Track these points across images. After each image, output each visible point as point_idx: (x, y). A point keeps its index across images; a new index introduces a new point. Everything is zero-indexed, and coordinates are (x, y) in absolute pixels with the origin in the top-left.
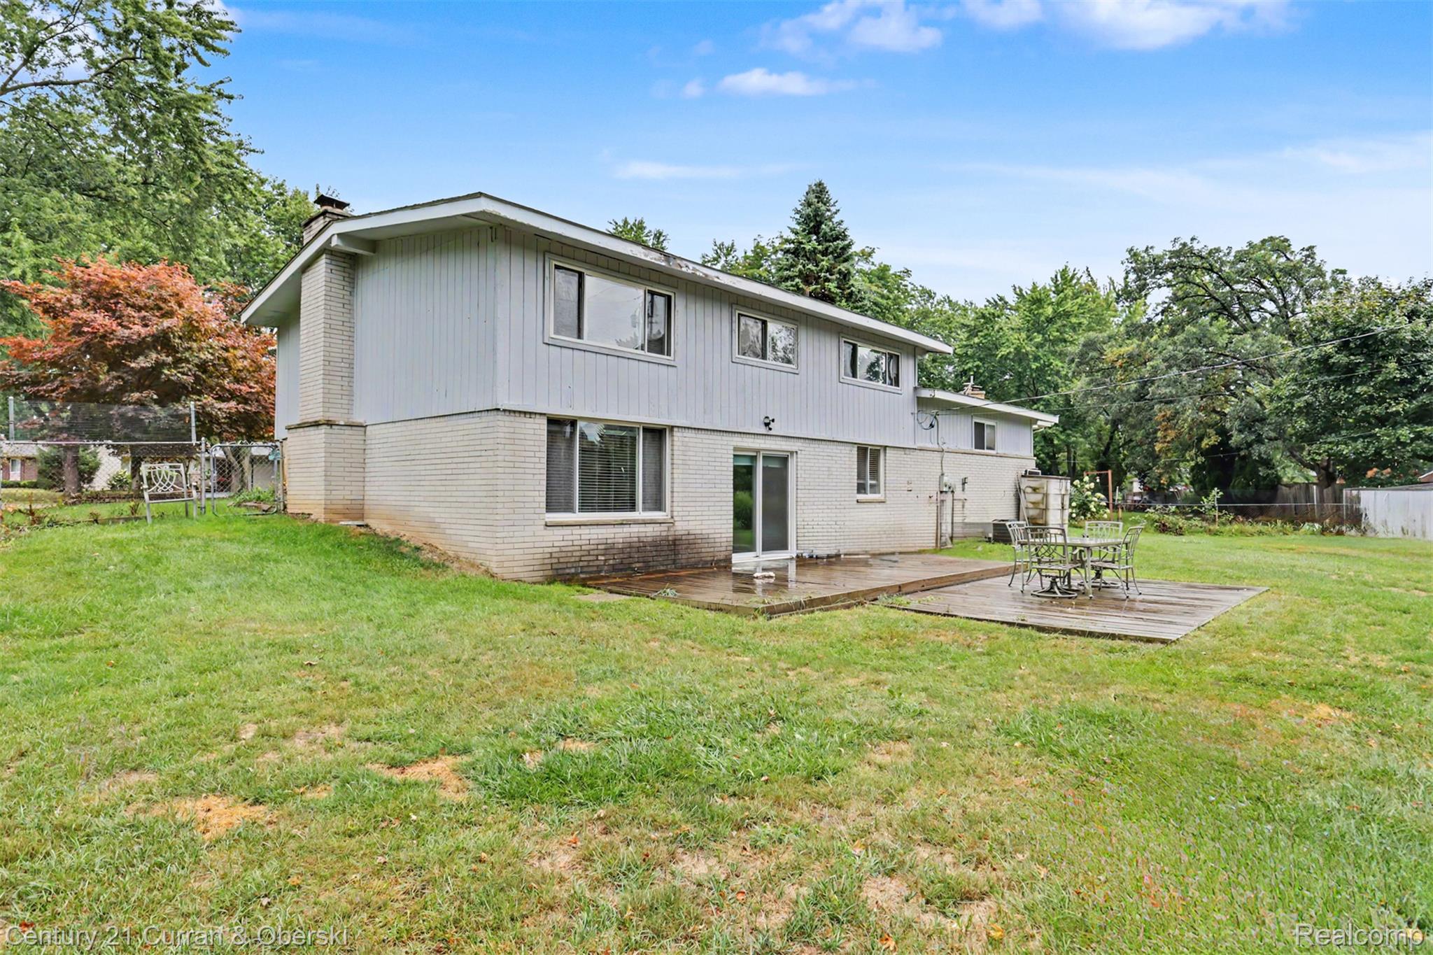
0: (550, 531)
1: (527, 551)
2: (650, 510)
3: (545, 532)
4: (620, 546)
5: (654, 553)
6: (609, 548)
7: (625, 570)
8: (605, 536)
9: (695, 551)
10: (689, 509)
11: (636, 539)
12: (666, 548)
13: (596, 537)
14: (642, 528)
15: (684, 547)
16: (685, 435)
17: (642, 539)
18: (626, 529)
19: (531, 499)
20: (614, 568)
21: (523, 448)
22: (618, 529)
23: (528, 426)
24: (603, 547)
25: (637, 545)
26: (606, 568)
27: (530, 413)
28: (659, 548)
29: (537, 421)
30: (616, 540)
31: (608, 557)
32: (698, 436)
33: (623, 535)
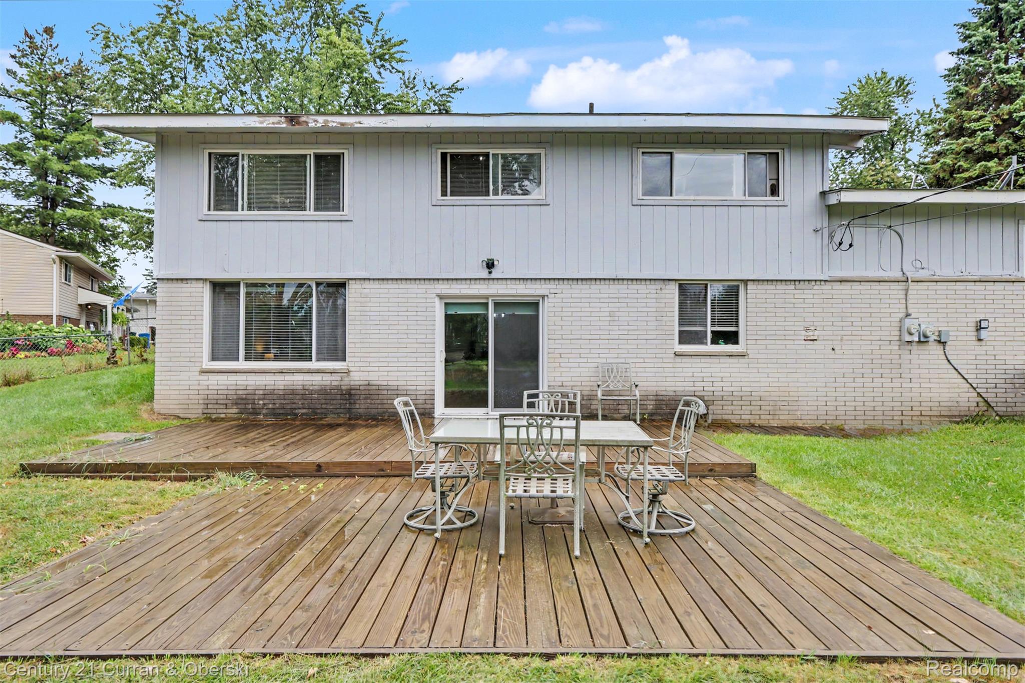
0: (204, 377)
1: (182, 392)
2: (324, 360)
3: (201, 378)
4: (281, 392)
5: (323, 401)
6: (269, 394)
7: (287, 414)
8: (264, 383)
9: (379, 401)
10: (369, 360)
11: (301, 387)
12: (339, 397)
13: (253, 383)
14: (308, 377)
15: (362, 397)
16: (364, 286)
17: (307, 387)
18: (289, 378)
19: (188, 350)
20: (274, 413)
21: (179, 308)
22: (279, 377)
23: (184, 290)
24: (261, 392)
25: (302, 392)
26: (264, 411)
27: (187, 279)
28: (328, 397)
29: (192, 285)
30: (276, 387)
31: (266, 402)
32: (382, 286)
33: (284, 383)
